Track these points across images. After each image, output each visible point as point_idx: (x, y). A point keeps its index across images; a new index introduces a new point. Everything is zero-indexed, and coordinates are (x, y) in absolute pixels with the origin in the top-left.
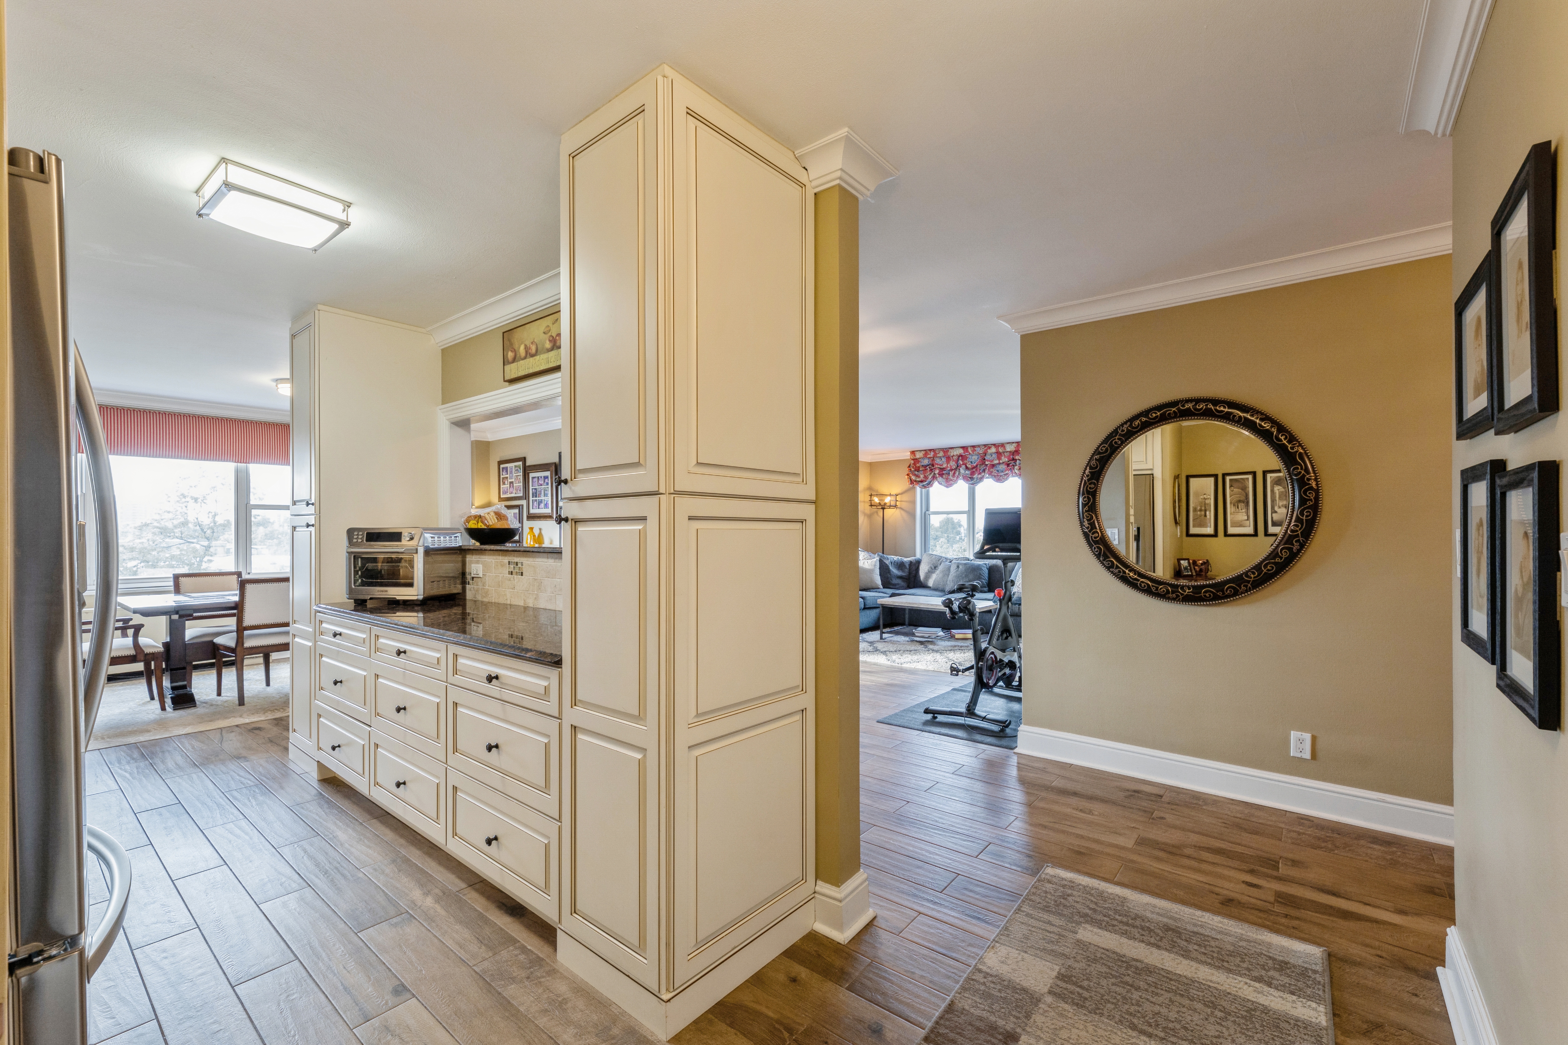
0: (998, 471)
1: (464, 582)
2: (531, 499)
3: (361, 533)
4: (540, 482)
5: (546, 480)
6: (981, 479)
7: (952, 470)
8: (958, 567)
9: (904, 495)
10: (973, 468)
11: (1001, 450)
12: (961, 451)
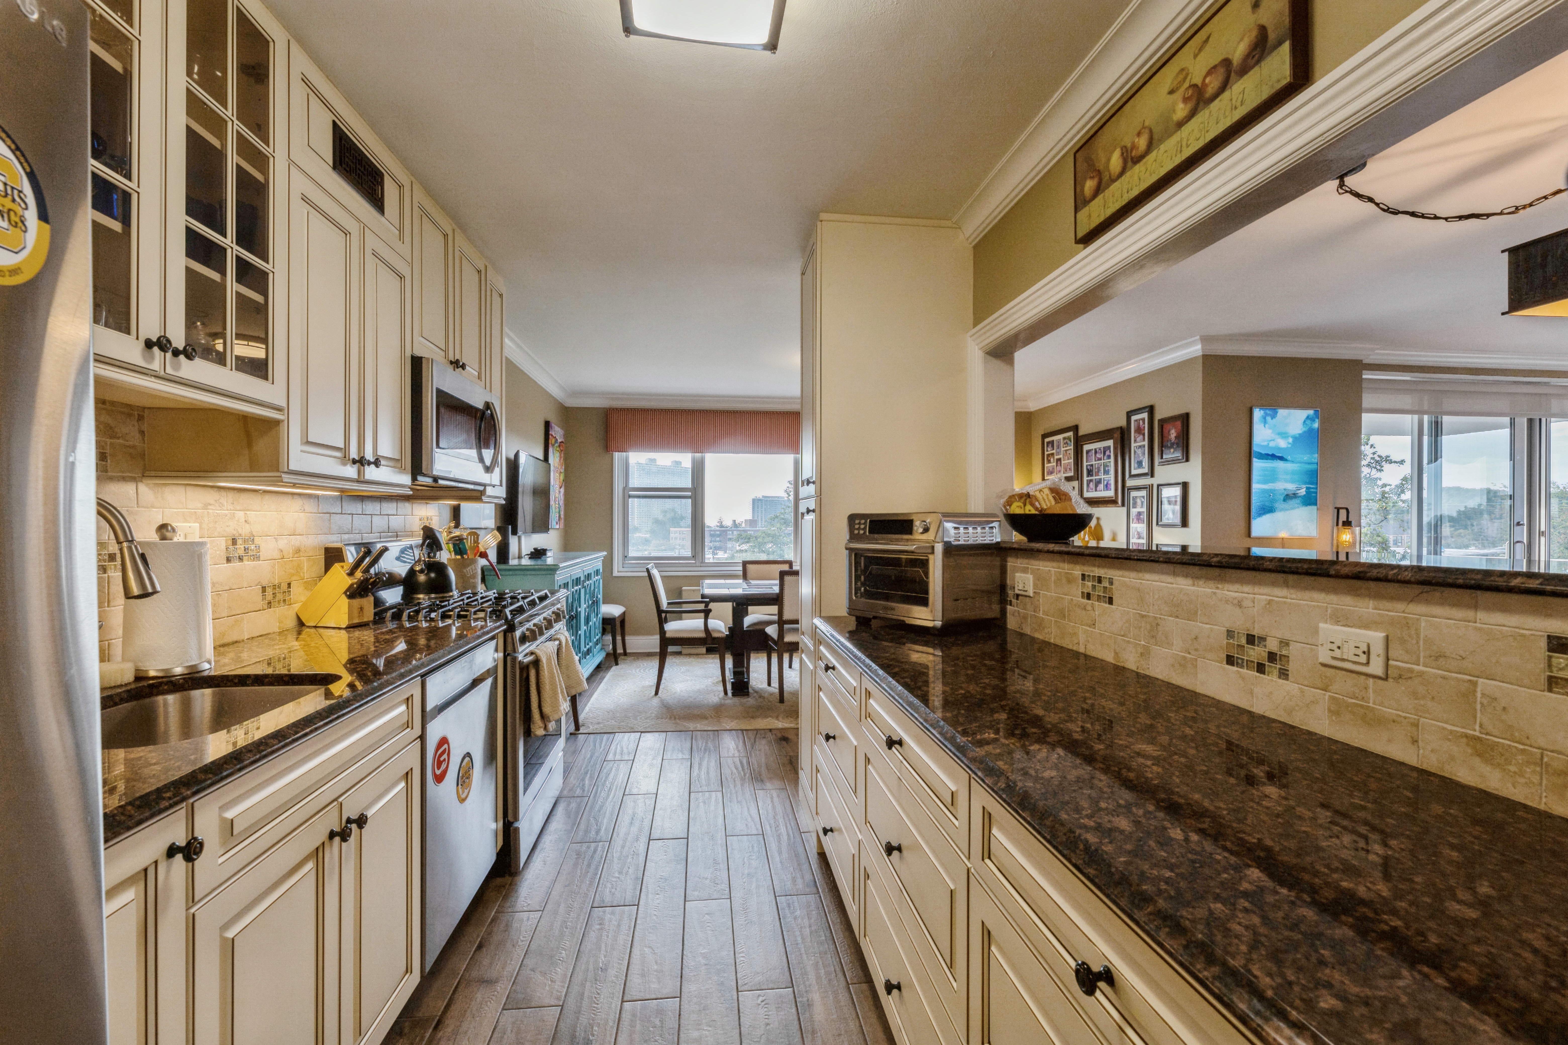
1: (1004, 601)
2: (1085, 479)
3: (863, 521)
4: (1098, 456)
5: (1107, 453)
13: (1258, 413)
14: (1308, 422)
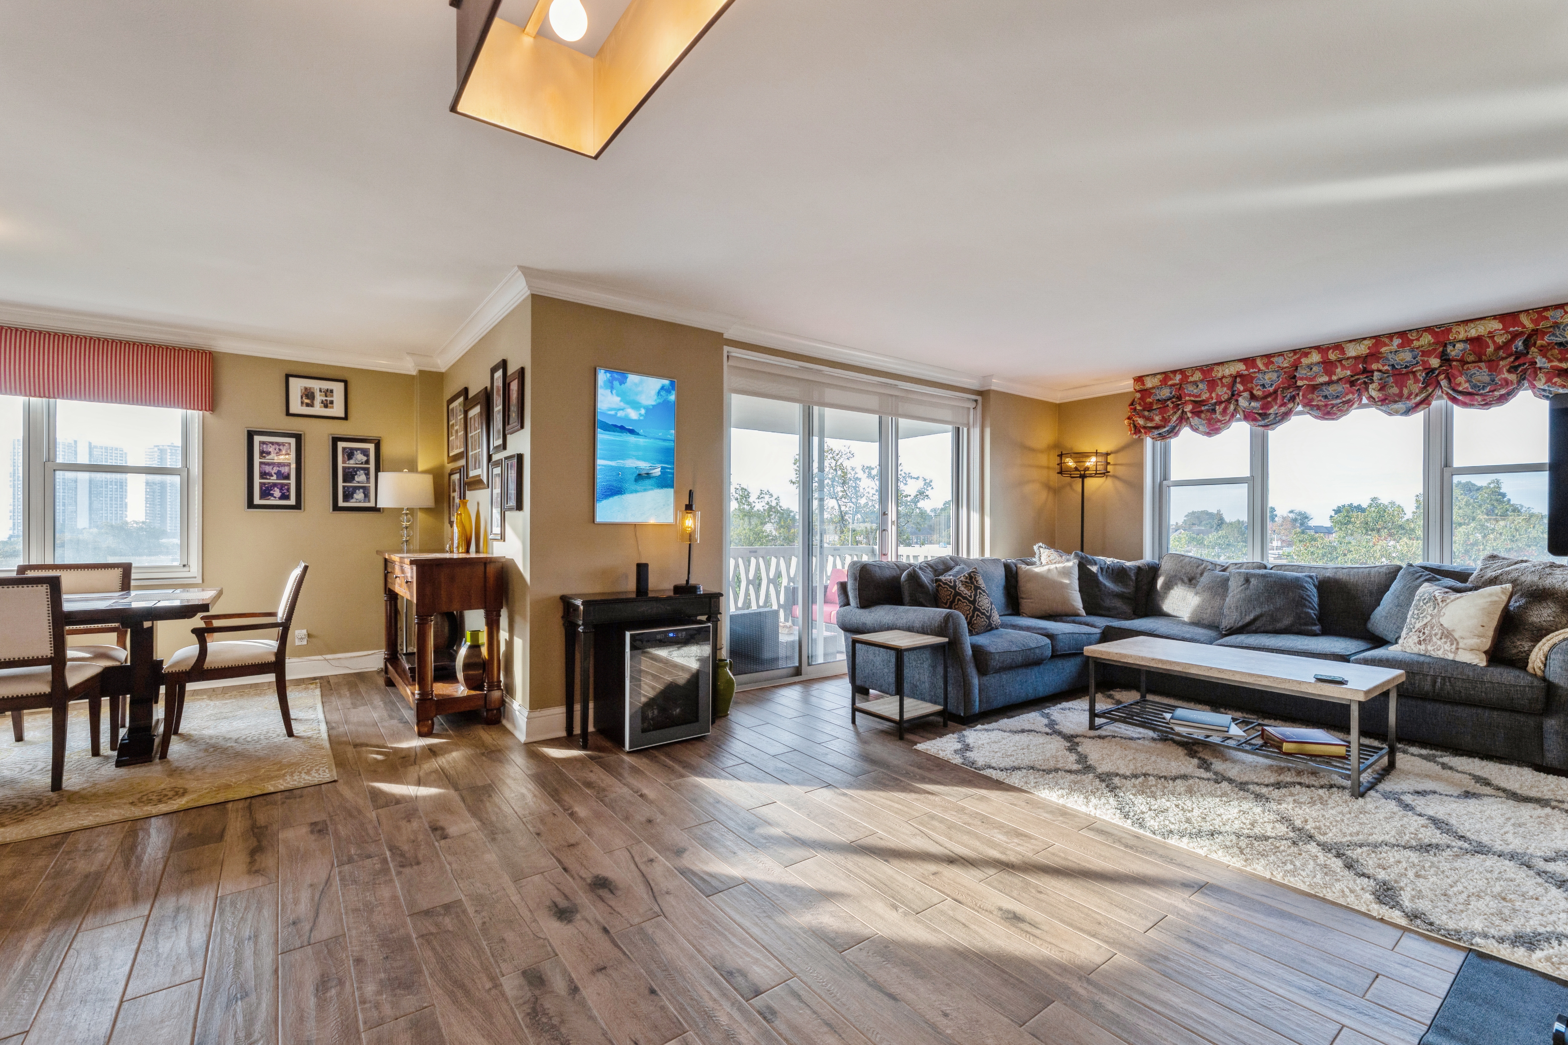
0: (1326, 397)
6: (1285, 416)
7: (1221, 403)
8: (1247, 581)
9: (1120, 455)
10: (1265, 397)
11: (1332, 356)
12: (1241, 367)
13: (602, 376)
14: (663, 393)
